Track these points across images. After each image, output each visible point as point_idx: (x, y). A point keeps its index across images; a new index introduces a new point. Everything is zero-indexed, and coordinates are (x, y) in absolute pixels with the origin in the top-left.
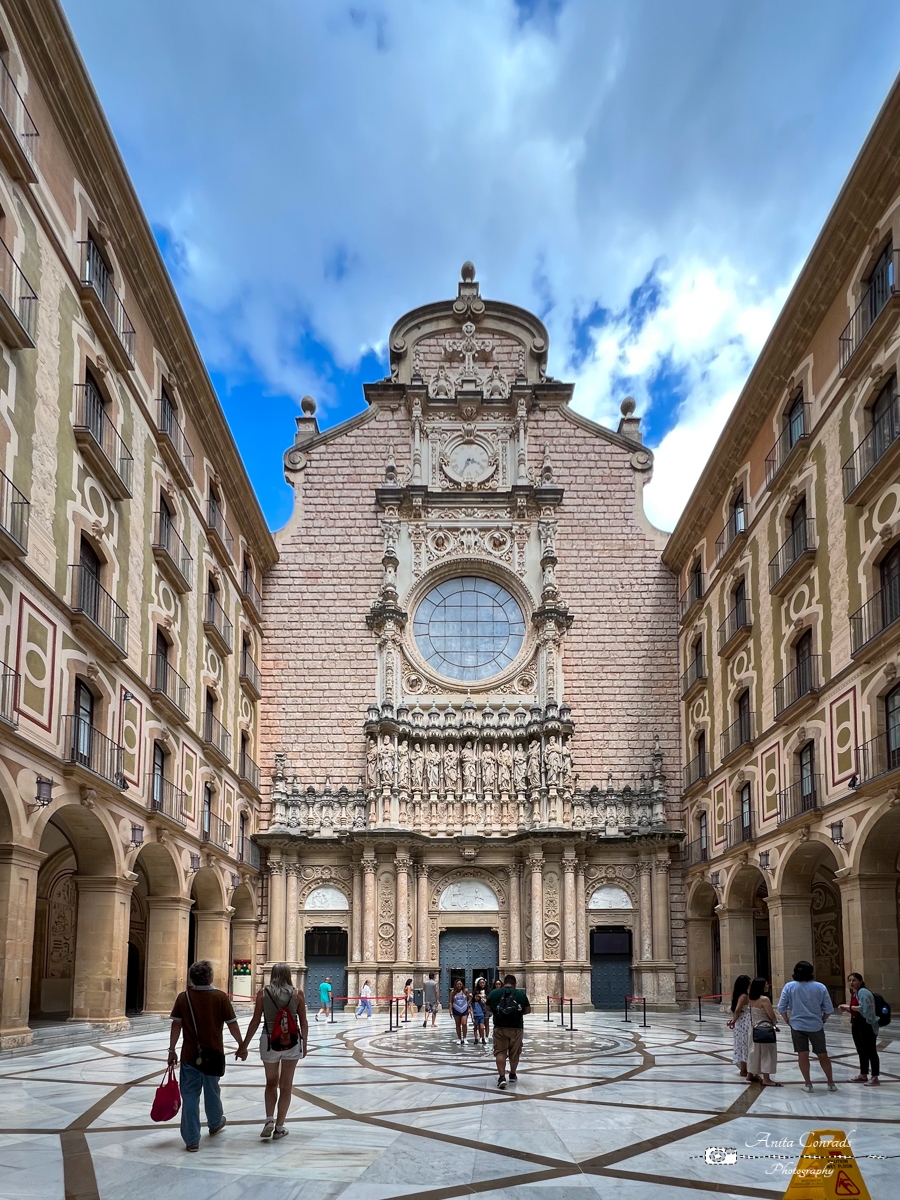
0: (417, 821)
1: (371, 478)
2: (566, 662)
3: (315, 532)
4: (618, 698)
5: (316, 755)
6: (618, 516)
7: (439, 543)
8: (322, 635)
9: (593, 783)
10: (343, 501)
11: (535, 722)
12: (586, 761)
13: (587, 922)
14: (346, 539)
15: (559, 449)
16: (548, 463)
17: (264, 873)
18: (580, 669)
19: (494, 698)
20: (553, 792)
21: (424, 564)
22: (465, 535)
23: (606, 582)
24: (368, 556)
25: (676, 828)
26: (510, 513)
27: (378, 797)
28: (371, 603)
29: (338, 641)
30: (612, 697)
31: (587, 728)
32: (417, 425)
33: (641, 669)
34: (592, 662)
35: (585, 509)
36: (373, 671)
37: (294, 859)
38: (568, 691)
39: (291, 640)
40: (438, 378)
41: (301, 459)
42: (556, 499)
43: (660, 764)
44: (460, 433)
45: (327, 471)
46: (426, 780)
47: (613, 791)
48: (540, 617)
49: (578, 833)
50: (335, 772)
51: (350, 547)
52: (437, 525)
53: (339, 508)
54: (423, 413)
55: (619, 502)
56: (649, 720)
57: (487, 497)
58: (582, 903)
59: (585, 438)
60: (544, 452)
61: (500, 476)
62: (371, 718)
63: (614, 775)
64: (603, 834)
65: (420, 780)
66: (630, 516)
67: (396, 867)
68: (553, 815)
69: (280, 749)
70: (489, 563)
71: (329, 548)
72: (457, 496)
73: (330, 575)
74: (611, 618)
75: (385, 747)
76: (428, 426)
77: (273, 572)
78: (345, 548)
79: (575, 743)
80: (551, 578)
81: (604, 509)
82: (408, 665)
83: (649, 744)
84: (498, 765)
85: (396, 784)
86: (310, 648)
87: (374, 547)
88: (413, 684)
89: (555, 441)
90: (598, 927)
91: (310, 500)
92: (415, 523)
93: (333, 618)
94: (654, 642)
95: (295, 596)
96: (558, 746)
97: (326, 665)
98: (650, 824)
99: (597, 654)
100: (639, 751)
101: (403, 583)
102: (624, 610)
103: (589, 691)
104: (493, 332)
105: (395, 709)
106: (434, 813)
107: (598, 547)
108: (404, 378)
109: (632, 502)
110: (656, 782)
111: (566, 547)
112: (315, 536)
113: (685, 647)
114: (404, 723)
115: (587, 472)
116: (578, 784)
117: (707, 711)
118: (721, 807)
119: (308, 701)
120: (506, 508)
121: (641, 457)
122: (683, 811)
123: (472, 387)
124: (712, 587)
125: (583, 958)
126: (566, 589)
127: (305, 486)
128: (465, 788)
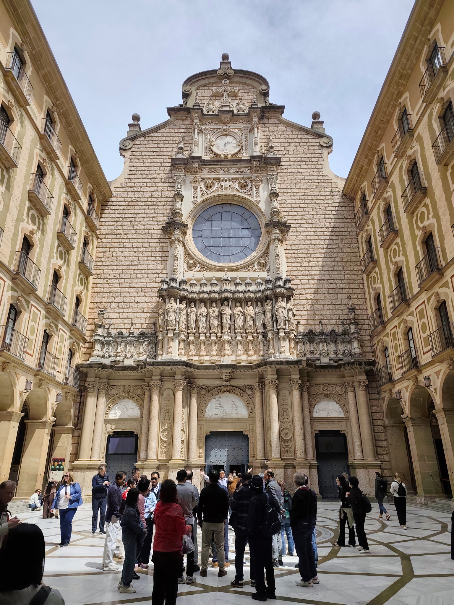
0: (191, 354)
1: (170, 153)
2: (287, 251)
3: (135, 181)
5: (126, 310)
6: (314, 170)
7: (208, 187)
8: (135, 237)
9: (309, 327)
10: (152, 165)
11: (268, 289)
12: (303, 312)
13: (312, 427)
14: (153, 185)
15: (277, 137)
16: (271, 144)
18: (297, 256)
19: (243, 274)
20: (282, 334)
21: (198, 198)
22: (224, 182)
23: (309, 206)
24: (166, 194)
25: (369, 357)
26: (250, 170)
27: (164, 338)
28: (165, 219)
29: (144, 240)
31: (303, 291)
32: (196, 127)
33: (336, 255)
34: (304, 251)
35: (295, 167)
37: (104, 381)
38: (289, 269)
40: (208, 105)
41: (130, 144)
42: (277, 163)
43: (353, 314)
44: (221, 130)
45: (144, 150)
47: (323, 332)
48: (270, 226)
49: (301, 361)
50: (138, 321)
51: (155, 189)
52: (207, 176)
53: (150, 168)
54: (200, 120)
55: (314, 163)
56: (344, 286)
57: (236, 161)
58: (307, 412)
59: (292, 131)
60: (269, 139)
61: (244, 151)
63: (323, 322)
64: (318, 362)
65: (193, 326)
67: (174, 385)
68: (282, 350)
69: (102, 306)
70: (238, 196)
71: (143, 189)
72: (218, 160)
73: (142, 204)
74: (314, 225)
75: (171, 305)
76: (203, 127)
77: (108, 203)
78: (151, 189)
79: (296, 301)
80: (276, 204)
81: (306, 167)
82: (188, 254)
83: (345, 302)
84: (245, 315)
87: (169, 189)
88: (190, 267)
89: (275, 133)
90: (320, 431)
91: (133, 164)
92: (194, 176)
93: (142, 227)
94: (343, 239)
95: (120, 215)
96: (283, 304)
97: (136, 254)
98: (351, 355)
99: (307, 247)
100: (339, 306)
101: (186, 208)
102: (322, 221)
103: (303, 269)
104: (239, 83)
105: (179, 281)
106: (202, 348)
107: (303, 187)
108: (190, 105)
109: (322, 163)
110: (352, 327)
111: (284, 187)
112: (135, 183)
113: (362, 242)
114: (184, 290)
115: (294, 148)
116: (299, 328)
117: (379, 281)
118: (396, 344)
119: (123, 276)
120: (247, 167)
121: (326, 140)
122: (373, 346)
123: (227, 109)
124: (373, 207)
125: (310, 455)
126: (285, 210)
127: (131, 157)
128: (223, 331)
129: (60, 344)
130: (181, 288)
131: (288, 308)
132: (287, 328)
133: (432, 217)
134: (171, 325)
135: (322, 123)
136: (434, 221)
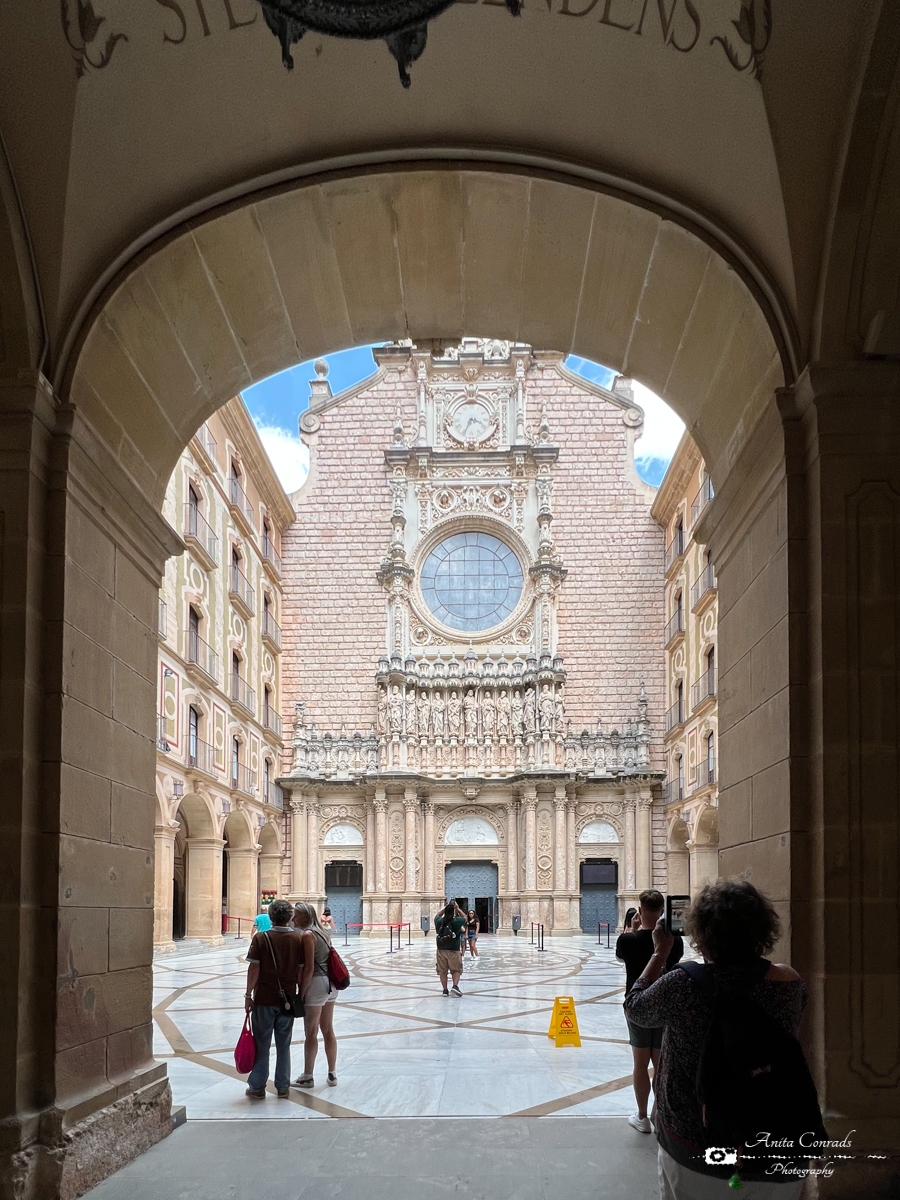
0: (424, 763)
1: (380, 440)
2: (561, 613)
3: (330, 492)
4: (608, 647)
5: (333, 704)
6: (610, 472)
7: (444, 501)
8: (337, 591)
9: (584, 727)
10: (355, 461)
11: (531, 672)
12: (578, 706)
13: (577, 855)
14: (356, 499)
15: (556, 407)
16: (545, 422)
17: (287, 812)
18: (574, 620)
19: (494, 649)
20: (546, 737)
21: (429, 522)
22: (468, 493)
23: (598, 536)
24: (378, 515)
25: (659, 768)
26: (509, 471)
27: (388, 743)
28: (381, 559)
29: (351, 596)
30: (602, 647)
31: (578, 675)
32: (422, 387)
33: (630, 619)
34: (585, 613)
35: (580, 465)
36: (383, 625)
37: (314, 799)
38: (562, 641)
39: (308, 596)
41: (315, 422)
42: (552, 457)
43: (645, 709)
44: (463, 393)
45: (339, 433)
46: (431, 726)
47: (602, 734)
48: (537, 571)
49: (569, 774)
50: (351, 719)
51: (361, 506)
52: (442, 483)
53: (350, 469)
54: (427, 375)
55: (611, 458)
56: (636, 667)
57: (488, 455)
58: (572, 838)
59: (580, 395)
60: (541, 411)
61: (501, 435)
62: (381, 669)
63: (603, 719)
64: (592, 775)
65: (426, 726)
66: (622, 472)
67: (404, 805)
68: (546, 758)
69: (300, 698)
70: (489, 520)
71: (342, 507)
72: (462, 455)
73: (343, 533)
74: (603, 571)
75: (395, 696)
76: (433, 386)
77: (291, 532)
78: (355, 507)
80: (547, 534)
81: (597, 465)
82: (416, 618)
83: (636, 690)
84: (497, 712)
85: (404, 731)
86: (326, 603)
87: (383, 506)
88: (420, 636)
89: (552, 399)
90: (587, 859)
91: (324, 461)
92: (421, 482)
93: (346, 574)
94: (643, 593)
95: (311, 554)
96: (550, 694)
97: (341, 619)
98: (635, 765)
99: (589, 606)
100: (627, 697)
101: (410, 540)
102: (615, 563)
103: (581, 641)
105: (404, 660)
106: (439, 757)
107: (591, 503)
109: (624, 458)
110: (642, 726)
111: (561, 503)
112: (329, 496)
113: (670, 599)
114: (411, 674)
115: (581, 429)
117: (685, 661)
118: (693, 752)
119: (324, 652)
120: (505, 466)
121: (633, 414)
122: (665, 753)
123: (473, 349)
125: (572, 886)
126: (560, 543)
127: (319, 448)
128: (467, 733)
129: (253, 754)
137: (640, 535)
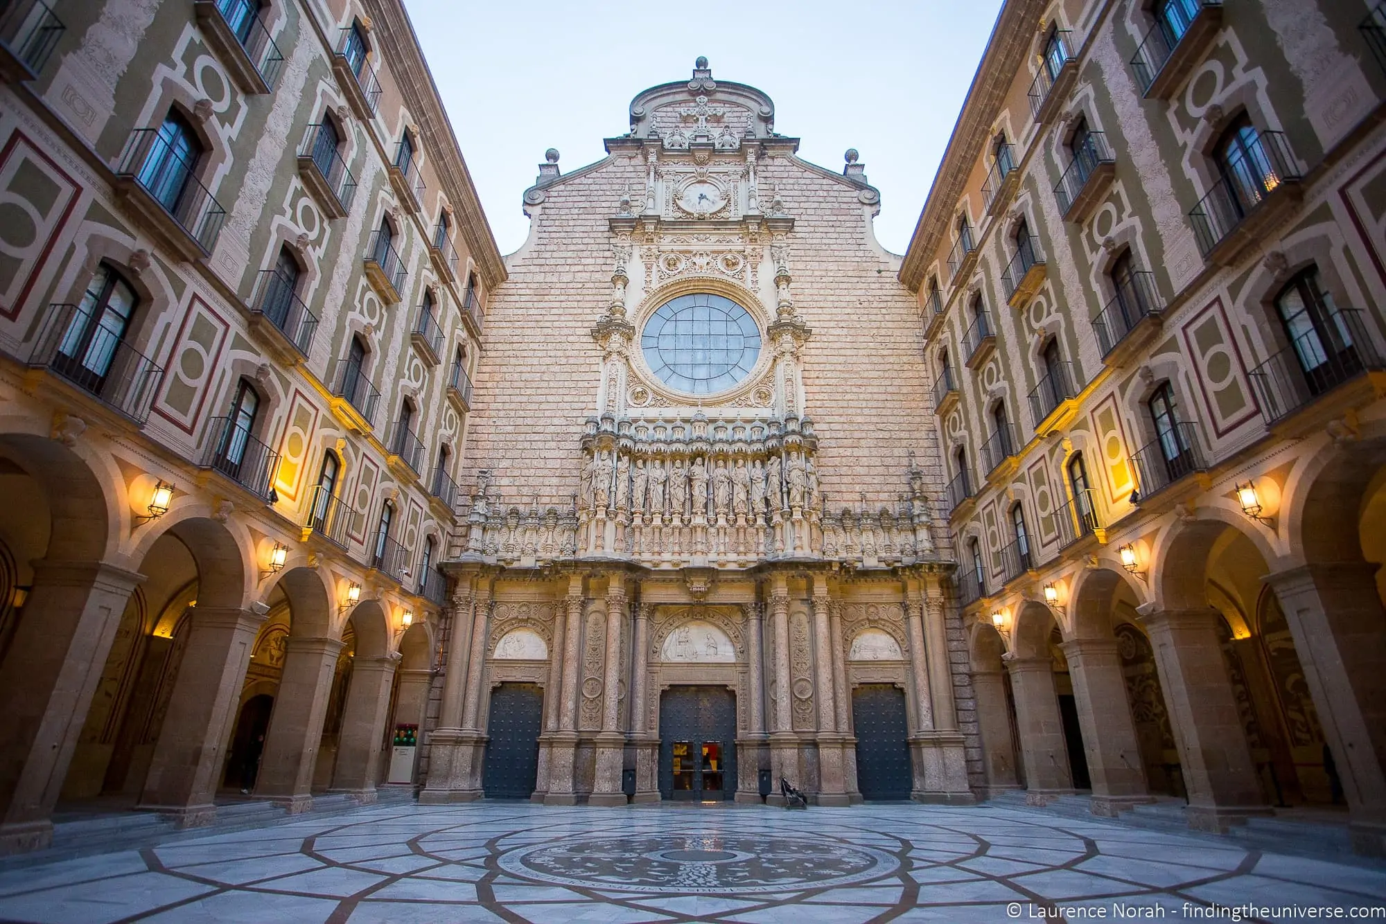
0: (637, 548)
1: (606, 211)
2: (807, 375)
3: (548, 255)
4: (866, 411)
5: (525, 472)
6: (850, 241)
7: (671, 264)
8: (544, 348)
9: (844, 505)
10: (576, 229)
11: (774, 436)
12: (835, 479)
13: (847, 679)
14: (577, 261)
15: (788, 187)
16: (778, 198)
17: (447, 611)
18: (822, 382)
19: (728, 411)
20: (797, 515)
21: (654, 283)
22: (698, 256)
23: (842, 298)
24: (598, 276)
25: (946, 557)
26: (742, 238)
27: (590, 520)
28: (597, 318)
29: (560, 353)
31: (833, 443)
32: (653, 169)
33: (888, 382)
34: (834, 375)
35: (817, 235)
36: (595, 384)
37: (486, 593)
38: (809, 404)
39: (510, 353)
40: (673, 135)
41: (540, 196)
42: (788, 227)
43: (918, 483)
44: (693, 174)
45: (563, 205)
47: (868, 514)
48: (775, 331)
49: (830, 563)
50: (545, 491)
51: (580, 268)
52: (669, 248)
53: (572, 235)
54: (658, 159)
55: (850, 230)
56: (903, 435)
57: (718, 223)
58: (839, 653)
59: (812, 178)
60: (773, 190)
61: (732, 208)
62: (588, 431)
63: (868, 495)
64: (859, 565)
66: (862, 242)
67: (607, 604)
68: (798, 543)
69: (484, 465)
70: (722, 281)
71: (559, 269)
72: (688, 222)
73: (558, 292)
74: (852, 332)
75: (603, 462)
76: (663, 169)
77: (500, 290)
78: (574, 269)
79: (821, 460)
80: (786, 294)
81: (836, 235)
82: (633, 378)
83: (904, 462)
84: (731, 482)
85: (612, 506)
86: (529, 361)
88: (639, 396)
89: (784, 181)
90: (861, 684)
91: (545, 228)
92: (647, 247)
93: (556, 332)
94: (900, 355)
95: (520, 312)
96: (800, 463)
97: (545, 377)
98: (916, 553)
99: (839, 367)
100: (894, 468)
101: (633, 299)
102: (864, 324)
103: (833, 404)
104: (725, 102)
105: (617, 421)
106: (657, 540)
107: (833, 268)
108: (642, 132)
109: (863, 230)
110: (917, 503)
111: (800, 267)
112: (546, 259)
113: (932, 360)
114: (625, 436)
115: (816, 205)
116: (827, 506)
117: (963, 425)
118: (993, 532)
119: (522, 413)
120: (738, 234)
121: (869, 194)
122: (952, 537)
123: (704, 140)
124: (951, 302)
125: (844, 726)
126: (802, 304)
127: (541, 217)
128: (694, 511)
129: (410, 527)
130: (621, 433)
131: (808, 470)
132: (806, 506)
133: (1057, 311)
134: (603, 497)
135: (862, 166)
136: (1059, 317)
137: (889, 298)
